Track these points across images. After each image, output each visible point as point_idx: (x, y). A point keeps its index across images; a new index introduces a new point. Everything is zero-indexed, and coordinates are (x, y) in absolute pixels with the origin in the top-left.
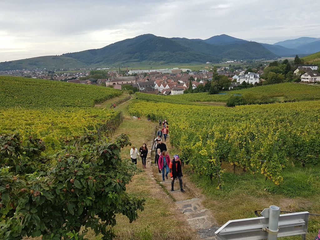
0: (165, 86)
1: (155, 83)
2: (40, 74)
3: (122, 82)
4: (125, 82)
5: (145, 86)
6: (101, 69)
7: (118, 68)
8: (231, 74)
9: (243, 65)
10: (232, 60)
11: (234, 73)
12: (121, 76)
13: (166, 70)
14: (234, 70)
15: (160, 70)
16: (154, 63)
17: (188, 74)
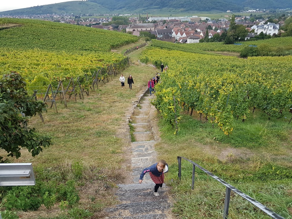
0: (182, 34)
1: (173, 31)
2: (68, 19)
3: (141, 28)
4: (144, 29)
5: (163, 34)
6: (123, 15)
7: (138, 15)
8: (250, 24)
9: (265, 15)
10: (254, 10)
11: (255, 23)
12: (141, 22)
13: (185, 18)
14: (254, 19)
15: (179, 17)
16: (174, 10)
17: (206, 22)
